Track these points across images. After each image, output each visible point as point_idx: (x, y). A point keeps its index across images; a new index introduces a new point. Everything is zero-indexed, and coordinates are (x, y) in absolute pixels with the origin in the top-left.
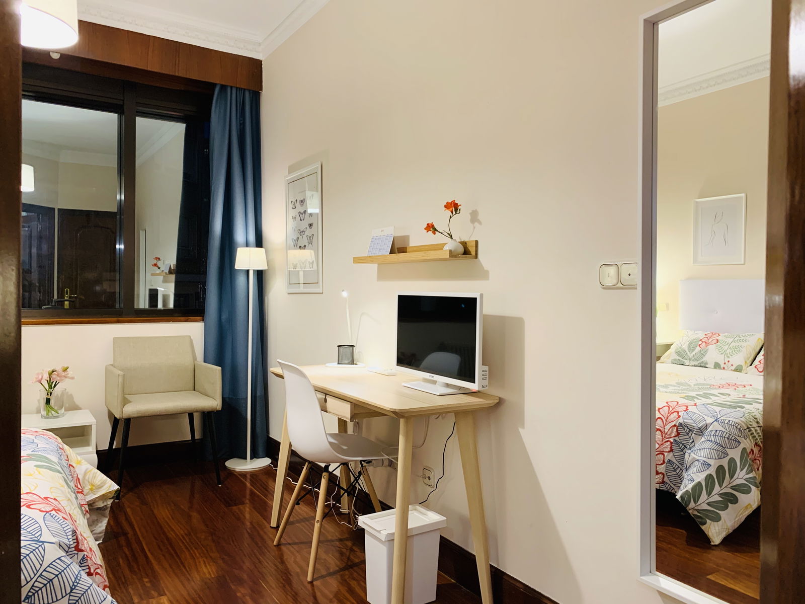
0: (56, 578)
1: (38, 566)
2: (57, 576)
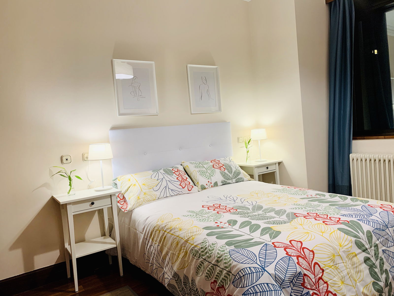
0: (260, 293)
1: (254, 281)
2: (261, 292)
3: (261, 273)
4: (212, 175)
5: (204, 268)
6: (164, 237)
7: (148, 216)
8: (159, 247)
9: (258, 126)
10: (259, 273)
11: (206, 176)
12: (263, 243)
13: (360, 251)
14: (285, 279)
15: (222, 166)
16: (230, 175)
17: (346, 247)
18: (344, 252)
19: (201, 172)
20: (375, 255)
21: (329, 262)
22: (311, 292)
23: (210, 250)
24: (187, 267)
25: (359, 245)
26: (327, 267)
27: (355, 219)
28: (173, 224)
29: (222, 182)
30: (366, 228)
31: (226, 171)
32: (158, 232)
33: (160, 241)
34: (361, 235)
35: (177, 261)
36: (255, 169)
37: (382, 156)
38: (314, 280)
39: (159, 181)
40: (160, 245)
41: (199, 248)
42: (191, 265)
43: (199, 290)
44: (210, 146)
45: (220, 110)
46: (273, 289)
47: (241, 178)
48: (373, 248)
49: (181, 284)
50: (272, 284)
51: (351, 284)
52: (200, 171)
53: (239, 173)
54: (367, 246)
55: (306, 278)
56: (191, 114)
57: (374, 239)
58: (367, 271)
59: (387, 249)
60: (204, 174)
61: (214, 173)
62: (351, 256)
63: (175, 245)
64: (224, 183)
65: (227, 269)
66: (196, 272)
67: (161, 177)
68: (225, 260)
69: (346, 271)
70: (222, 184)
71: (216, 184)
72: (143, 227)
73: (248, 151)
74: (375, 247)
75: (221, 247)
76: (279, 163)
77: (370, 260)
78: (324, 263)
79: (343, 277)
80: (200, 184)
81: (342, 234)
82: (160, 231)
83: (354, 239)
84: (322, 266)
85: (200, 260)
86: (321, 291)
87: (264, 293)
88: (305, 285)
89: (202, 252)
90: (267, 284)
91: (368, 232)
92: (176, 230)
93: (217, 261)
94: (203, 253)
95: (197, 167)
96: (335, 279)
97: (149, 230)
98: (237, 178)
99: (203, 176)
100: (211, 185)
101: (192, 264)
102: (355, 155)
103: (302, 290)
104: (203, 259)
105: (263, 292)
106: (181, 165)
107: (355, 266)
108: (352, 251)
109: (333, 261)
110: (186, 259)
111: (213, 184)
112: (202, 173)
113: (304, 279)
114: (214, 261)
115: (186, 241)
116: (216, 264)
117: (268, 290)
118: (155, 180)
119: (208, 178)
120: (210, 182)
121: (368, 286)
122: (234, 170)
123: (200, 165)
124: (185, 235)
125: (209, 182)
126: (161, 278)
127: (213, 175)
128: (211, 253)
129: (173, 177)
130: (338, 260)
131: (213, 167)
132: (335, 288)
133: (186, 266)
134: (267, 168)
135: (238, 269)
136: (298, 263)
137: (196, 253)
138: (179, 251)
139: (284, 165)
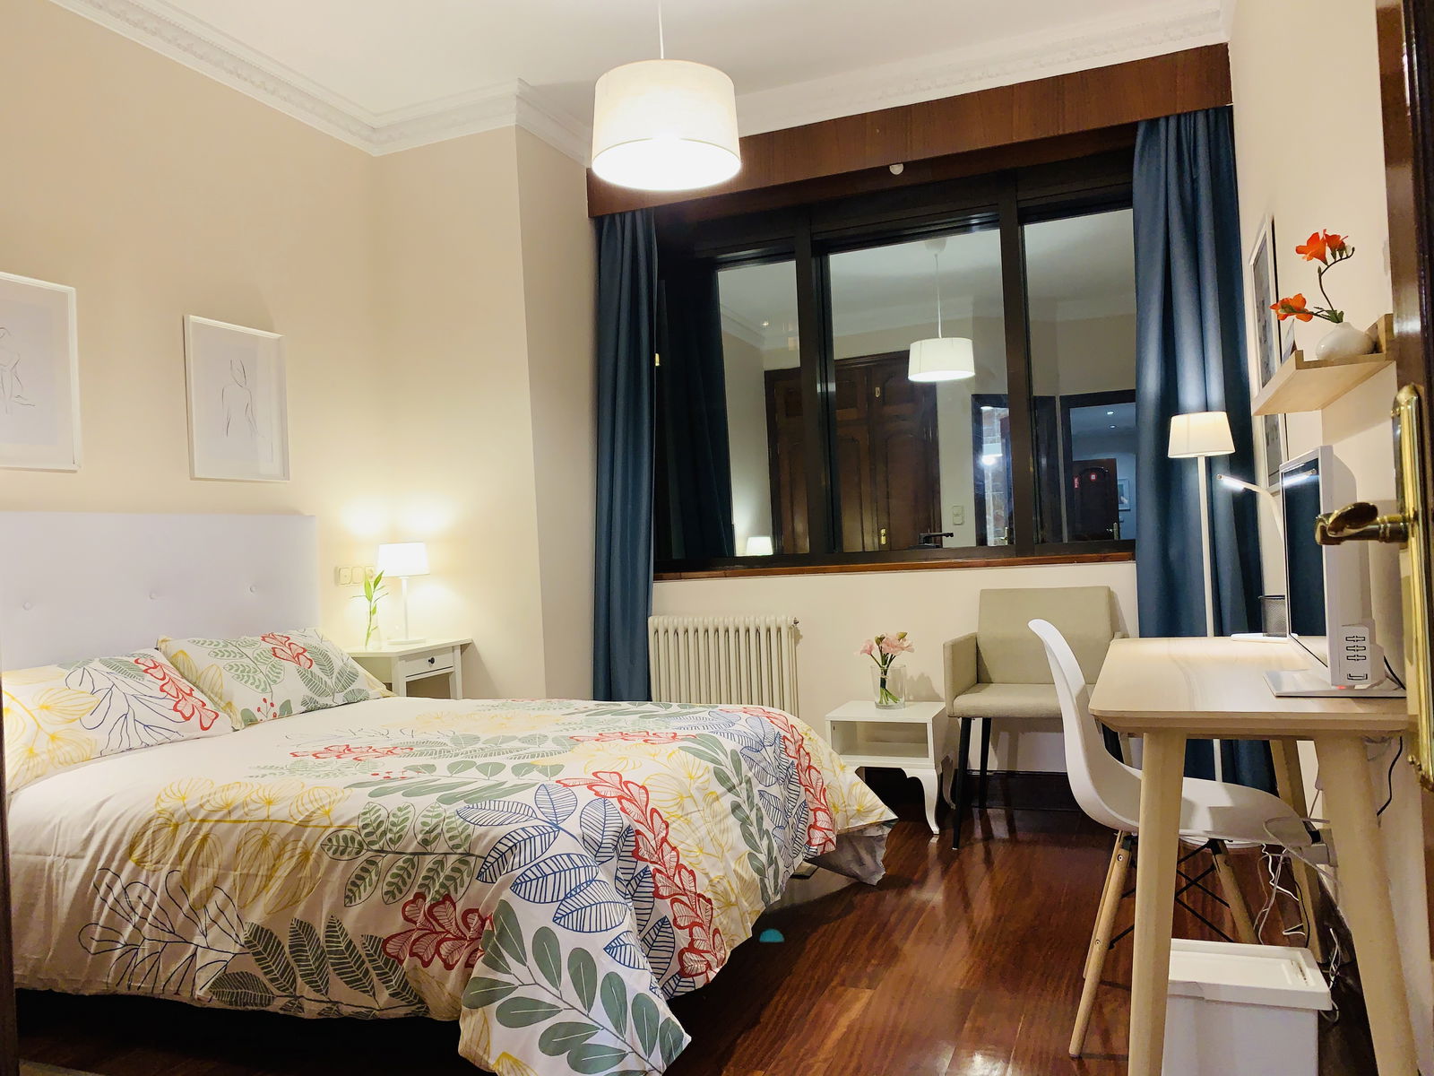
3: (552, 834)
4: (275, 678)
5: (378, 874)
6: (200, 837)
7: (104, 798)
8: (176, 876)
9: (395, 537)
10: (547, 835)
11: (257, 683)
12: (534, 785)
13: (723, 789)
14: (604, 841)
15: (301, 654)
16: (329, 682)
17: (700, 781)
18: (698, 788)
19: (237, 671)
20: (748, 799)
21: (676, 808)
22: (652, 868)
23: (394, 824)
24: (306, 896)
25: (722, 778)
26: (673, 819)
27: (706, 732)
28: (235, 796)
29: (304, 703)
30: (730, 745)
31: (315, 668)
32: (167, 831)
33: (181, 857)
34: (721, 757)
35: (264, 892)
36: (399, 663)
37: (721, 619)
38: (653, 843)
39: (100, 695)
40: (183, 867)
41: (355, 829)
42: (324, 883)
43: (357, 943)
44: (254, 589)
45: (285, 474)
46: (580, 865)
47: (360, 691)
48: (744, 785)
49: (276, 960)
50: (577, 855)
51: (715, 853)
52: (233, 667)
53: (353, 677)
54: (735, 781)
55: (640, 837)
56: (193, 478)
57: (745, 766)
58: (737, 831)
59: (766, 789)
60: (249, 676)
61: (280, 673)
62: (710, 799)
63: (253, 848)
64: (311, 708)
65: (460, 851)
66: (347, 897)
67: (102, 683)
68: (448, 832)
69: (704, 826)
70: (304, 709)
71: (286, 710)
72: (85, 835)
73: (375, 608)
74: (747, 783)
75: (429, 808)
76: (464, 647)
77: (740, 809)
78: (668, 810)
79: (701, 840)
80: (239, 706)
81: (690, 757)
82: (177, 826)
83: (712, 766)
84: (665, 816)
85: (362, 858)
86: (667, 866)
87: (563, 873)
88: (640, 854)
89: (368, 835)
90: (568, 855)
91: (734, 753)
92: (252, 807)
93: (425, 842)
94: (373, 838)
95: (220, 654)
96: (688, 842)
97: (123, 834)
98: (348, 690)
99: (246, 682)
100: (273, 710)
101: (330, 879)
102: (661, 619)
103: (633, 865)
104: (376, 851)
105: (560, 871)
106: (157, 649)
107: (718, 818)
108: (711, 789)
109: (681, 807)
110: (307, 872)
111: (276, 709)
112: (243, 674)
113: (636, 841)
114: (415, 843)
115: (302, 824)
116: (421, 850)
117: (571, 867)
118: (83, 692)
119: (261, 688)
120: (269, 702)
121: (742, 859)
122: (338, 664)
123: (230, 648)
124: (294, 811)
125: (265, 700)
126: (173, 979)
127: (278, 680)
128: (402, 829)
129: (145, 682)
130: (690, 807)
131: (275, 655)
132: (690, 860)
133: (304, 894)
134: (432, 661)
135: (494, 838)
136: (623, 809)
137: (347, 844)
138: (275, 860)
139: (479, 655)
